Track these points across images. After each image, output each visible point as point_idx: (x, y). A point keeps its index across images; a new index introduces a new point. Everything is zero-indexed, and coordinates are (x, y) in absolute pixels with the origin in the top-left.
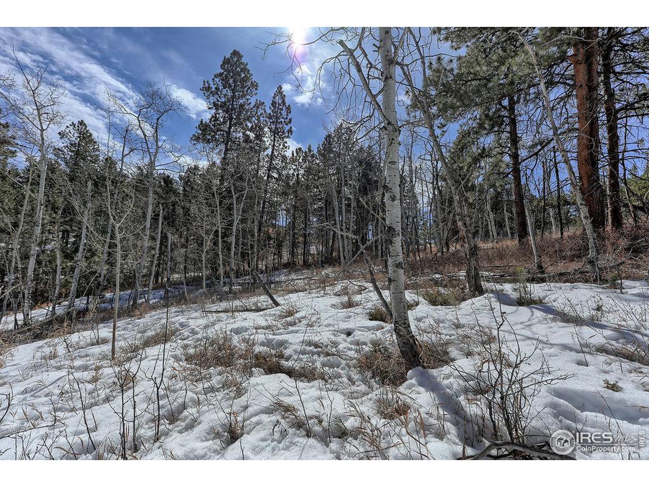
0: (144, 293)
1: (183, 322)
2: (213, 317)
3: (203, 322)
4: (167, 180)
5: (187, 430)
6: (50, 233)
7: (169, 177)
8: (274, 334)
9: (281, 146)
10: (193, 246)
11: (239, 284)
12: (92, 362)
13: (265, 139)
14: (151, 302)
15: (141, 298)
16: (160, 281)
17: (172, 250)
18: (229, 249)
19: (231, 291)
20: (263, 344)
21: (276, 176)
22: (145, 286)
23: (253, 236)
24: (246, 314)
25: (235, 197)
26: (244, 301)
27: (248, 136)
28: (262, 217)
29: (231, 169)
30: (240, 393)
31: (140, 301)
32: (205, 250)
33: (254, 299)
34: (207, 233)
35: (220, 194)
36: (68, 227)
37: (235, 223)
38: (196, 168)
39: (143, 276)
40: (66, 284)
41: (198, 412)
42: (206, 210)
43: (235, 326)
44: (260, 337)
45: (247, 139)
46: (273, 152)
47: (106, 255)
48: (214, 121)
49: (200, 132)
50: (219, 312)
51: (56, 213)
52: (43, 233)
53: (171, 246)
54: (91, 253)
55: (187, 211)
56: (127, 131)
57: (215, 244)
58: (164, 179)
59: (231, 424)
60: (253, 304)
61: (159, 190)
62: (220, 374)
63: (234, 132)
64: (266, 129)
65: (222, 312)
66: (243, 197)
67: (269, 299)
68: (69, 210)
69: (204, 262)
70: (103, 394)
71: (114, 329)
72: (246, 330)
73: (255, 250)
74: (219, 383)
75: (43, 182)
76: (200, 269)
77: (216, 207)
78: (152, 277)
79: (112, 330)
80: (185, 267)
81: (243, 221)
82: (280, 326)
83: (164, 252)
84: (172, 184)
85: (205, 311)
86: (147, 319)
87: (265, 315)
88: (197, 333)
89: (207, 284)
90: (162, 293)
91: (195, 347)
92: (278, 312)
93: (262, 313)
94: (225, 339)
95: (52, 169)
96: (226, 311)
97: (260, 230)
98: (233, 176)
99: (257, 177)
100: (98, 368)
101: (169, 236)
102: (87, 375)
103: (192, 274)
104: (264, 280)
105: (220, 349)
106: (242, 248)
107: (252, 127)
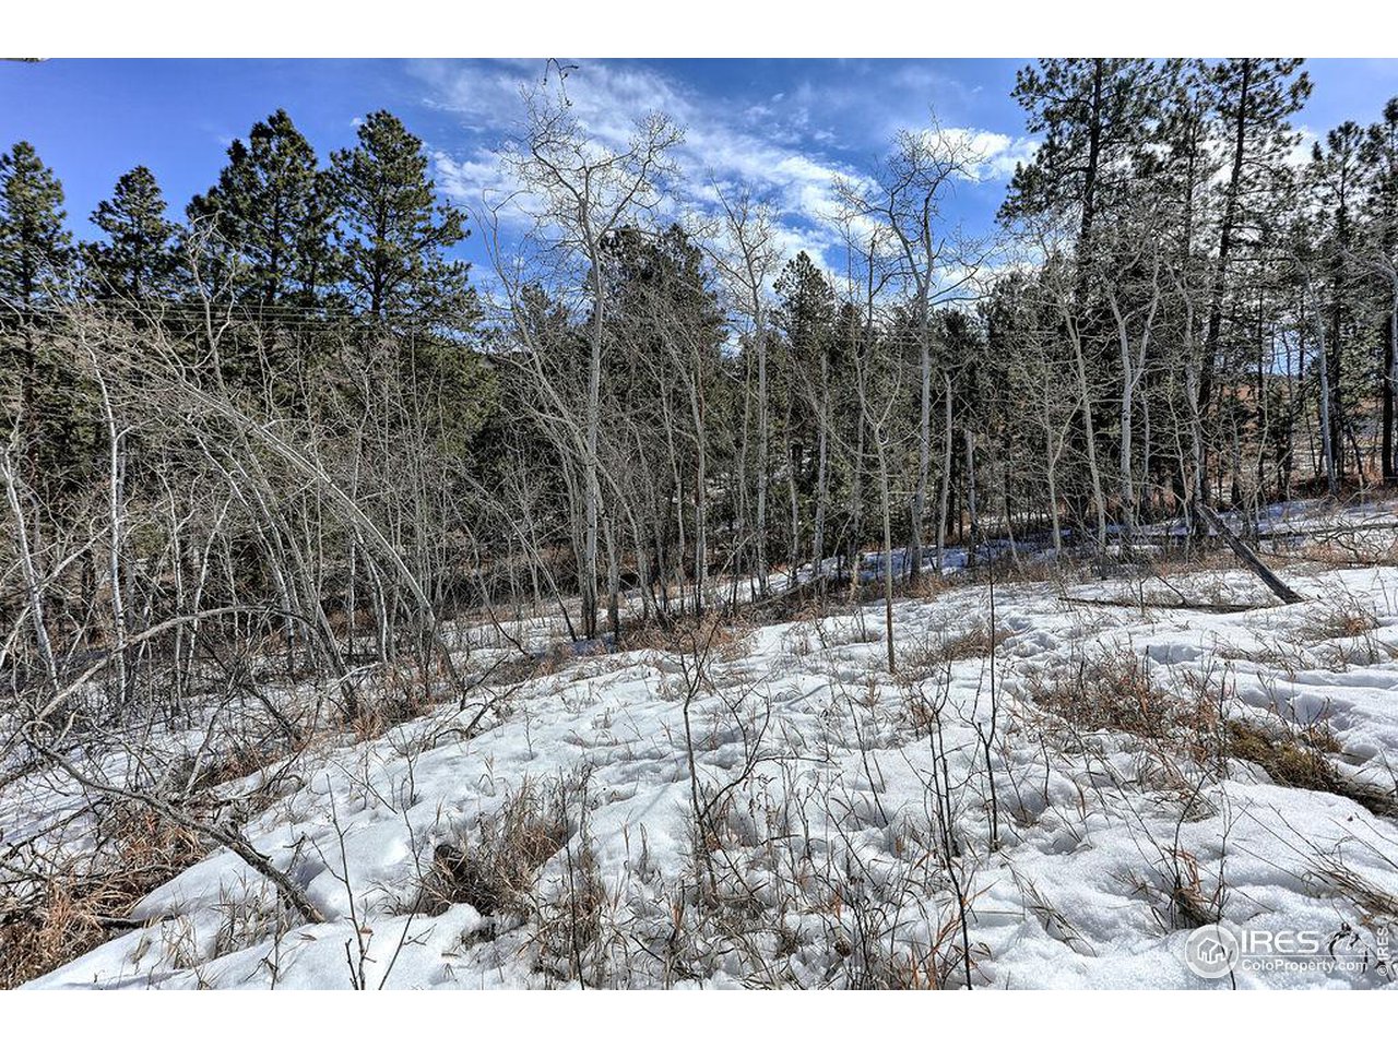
0: (928, 554)
1: (1017, 620)
2: (1089, 615)
3: (1065, 622)
4: (955, 322)
5: (1058, 852)
6: (778, 452)
7: (956, 314)
8: (1292, 679)
9: (1269, 145)
10: (1020, 453)
11: (1154, 540)
12: (860, 671)
13: (1207, 145)
14: (945, 571)
15: (925, 564)
16: (956, 530)
17: (977, 465)
18: (1116, 453)
19: (1127, 557)
20: (1250, 699)
21: (1252, 235)
22: (929, 540)
23: (1184, 415)
24: (1184, 616)
25: (1122, 324)
26: (1172, 581)
27: (1150, 157)
28: (1209, 361)
29: (1105, 257)
30: (1193, 810)
31: (923, 569)
32: (1053, 462)
33: (1207, 579)
34: (1056, 420)
35: (1081, 325)
36: (799, 440)
37: (1129, 389)
38: (1015, 279)
39: (925, 521)
40: (806, 534)
41: (1083, 821)
42: (1046, 370)
43: (1157, 641)
44: (1245, 679)
45: (1148, 166)
46: (1236, 172)
47: (858, 483)
48: (1049, 155)
49: (1018, 193)
50: (1103, 603)
51: (782, 418)
52: (769, 453)
53: (974, 457)
54: (837, 481)
55: (1001, 380)
56: (873, 245)
57: (1079, 443)
58: (948, 321)
59: (1178, 878)
60: (1205, 592)
61: (941, 346)
62: (1126, 749)
63: (1106, 161)
64: (1210, 116)
65: (1111, 603)
66: (1146, 317)
67: (1258, 580)
68: (800, 412)
69: (1052, 487)
70: (886, 731)
71: (889, 617)
72: (1192, 655)
73: (1196, 451)
74: (1128, 769)
75: (762, 372)
76: (1043, 505)
77: (1075, 357)
78: (943, 522)
79: (885, 618)
80: (1008, 500)
81: (1150, 380)
82: (1308, 657)
83: (959, 473)
84: (965, 328)
85: (1068, 600)
86: (942, 604)
87: (1251, 623)
88: (1053, 647)
89: (1064, 538)
90: (963, 554)
91: (1054, 676)
92: (1297, 621)
93: (1238, 616)
94: (1132, 669)
95: (772, 346)
96: (1121, 603)
97: (1204, 396)
98: (1111, 274)
99: (1185, 255)
100: (872, 684)
101: (968, 435)
102: (857, 692)
103: (1025, 516)
104: (1236, 527)
105: (1118, 690)
106: (1153, 448)
107: (1160, 129)
